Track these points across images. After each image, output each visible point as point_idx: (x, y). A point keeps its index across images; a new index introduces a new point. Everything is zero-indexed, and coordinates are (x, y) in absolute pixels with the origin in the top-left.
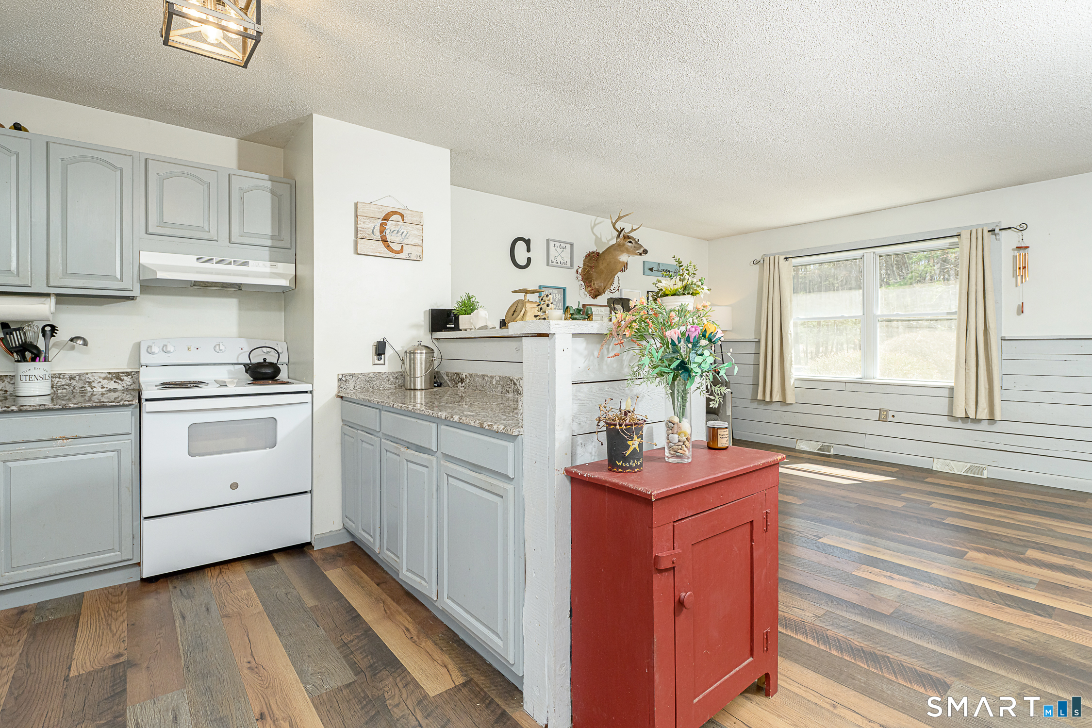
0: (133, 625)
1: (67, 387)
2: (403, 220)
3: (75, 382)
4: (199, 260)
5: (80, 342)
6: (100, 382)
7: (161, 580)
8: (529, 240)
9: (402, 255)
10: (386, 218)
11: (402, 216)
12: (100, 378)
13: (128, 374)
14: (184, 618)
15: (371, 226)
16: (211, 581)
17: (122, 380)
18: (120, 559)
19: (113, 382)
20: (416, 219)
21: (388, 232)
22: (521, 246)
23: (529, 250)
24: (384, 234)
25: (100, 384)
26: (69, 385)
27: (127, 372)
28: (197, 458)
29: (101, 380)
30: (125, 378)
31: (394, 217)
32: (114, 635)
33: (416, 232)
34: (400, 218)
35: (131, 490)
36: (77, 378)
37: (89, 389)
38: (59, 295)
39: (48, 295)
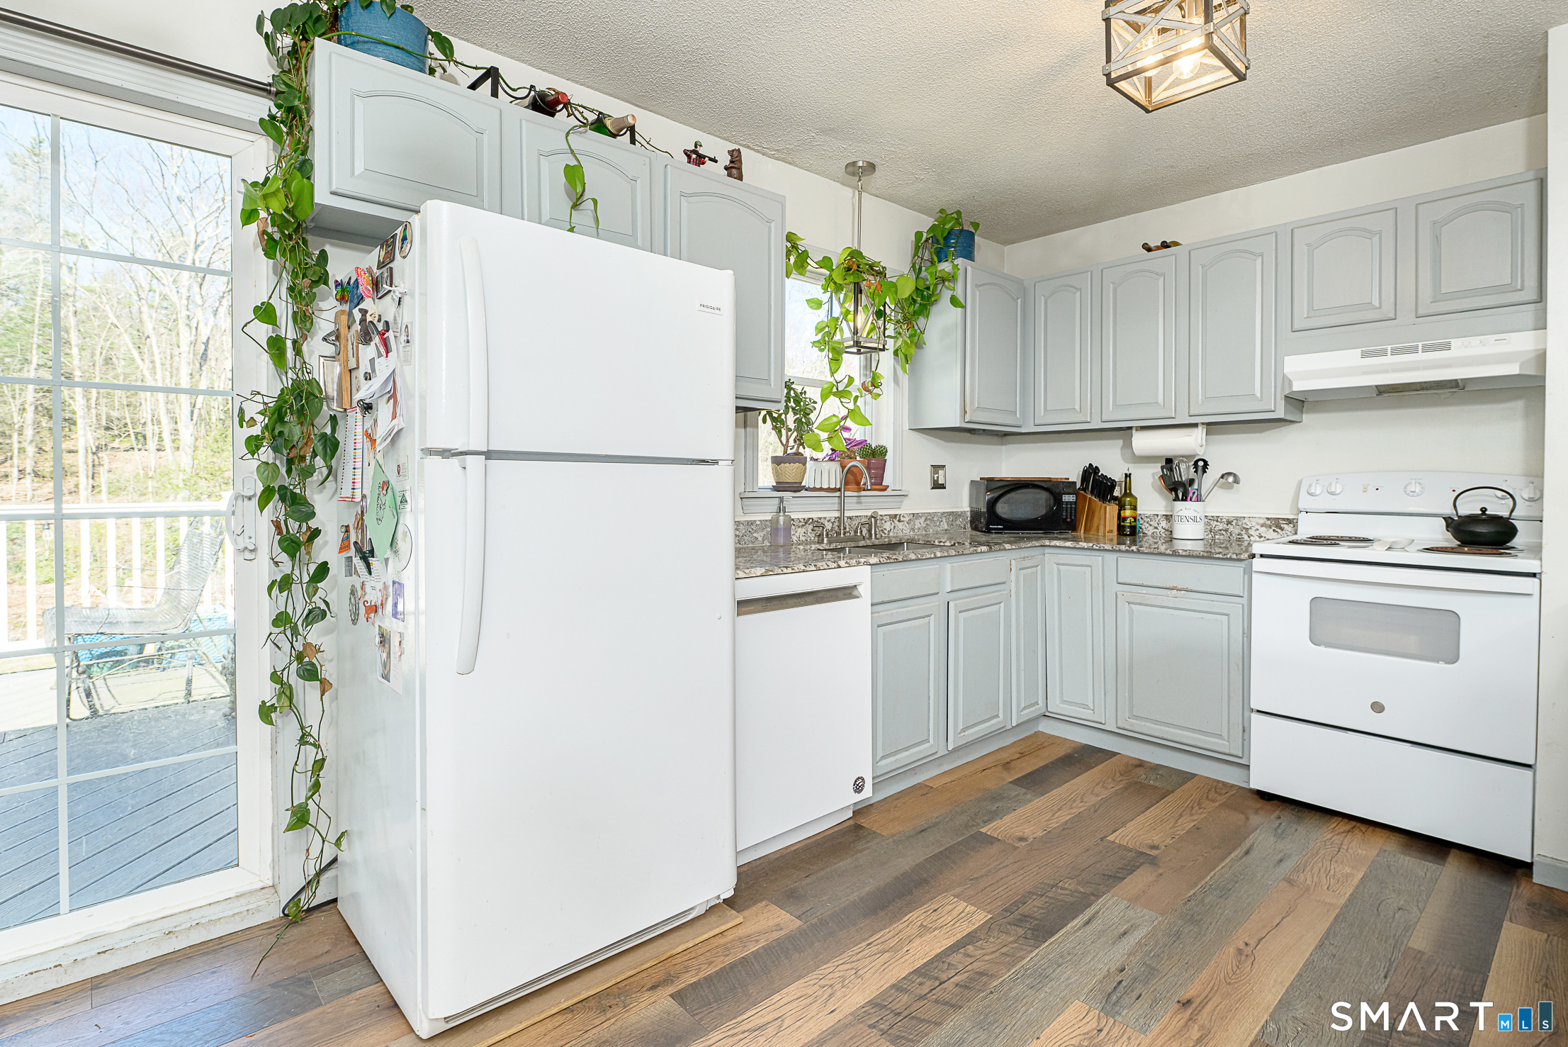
0: (1198, 829)
1: (1224, 533)
3: (1232, 527)
4: (1365, 355)
5: (1231, 479)
6: (1257, 530)
7: (1275, 802)
12: (1258, 524)
13: (1289, 521)
16: (1325, 834)
17: (1282, 529)
18: (1227, 751)
19: (1271, 530)
25: (1258, 532)
26: (1226, 530)
27: (1288, 519)
28: (1322, 648)
29: (1258, 527)
30: (1286, 526)
32: (1173, 827)
36: (1234, 523)
37: (1246, 537)
38: (1208, 424)
39: (1195, 425)
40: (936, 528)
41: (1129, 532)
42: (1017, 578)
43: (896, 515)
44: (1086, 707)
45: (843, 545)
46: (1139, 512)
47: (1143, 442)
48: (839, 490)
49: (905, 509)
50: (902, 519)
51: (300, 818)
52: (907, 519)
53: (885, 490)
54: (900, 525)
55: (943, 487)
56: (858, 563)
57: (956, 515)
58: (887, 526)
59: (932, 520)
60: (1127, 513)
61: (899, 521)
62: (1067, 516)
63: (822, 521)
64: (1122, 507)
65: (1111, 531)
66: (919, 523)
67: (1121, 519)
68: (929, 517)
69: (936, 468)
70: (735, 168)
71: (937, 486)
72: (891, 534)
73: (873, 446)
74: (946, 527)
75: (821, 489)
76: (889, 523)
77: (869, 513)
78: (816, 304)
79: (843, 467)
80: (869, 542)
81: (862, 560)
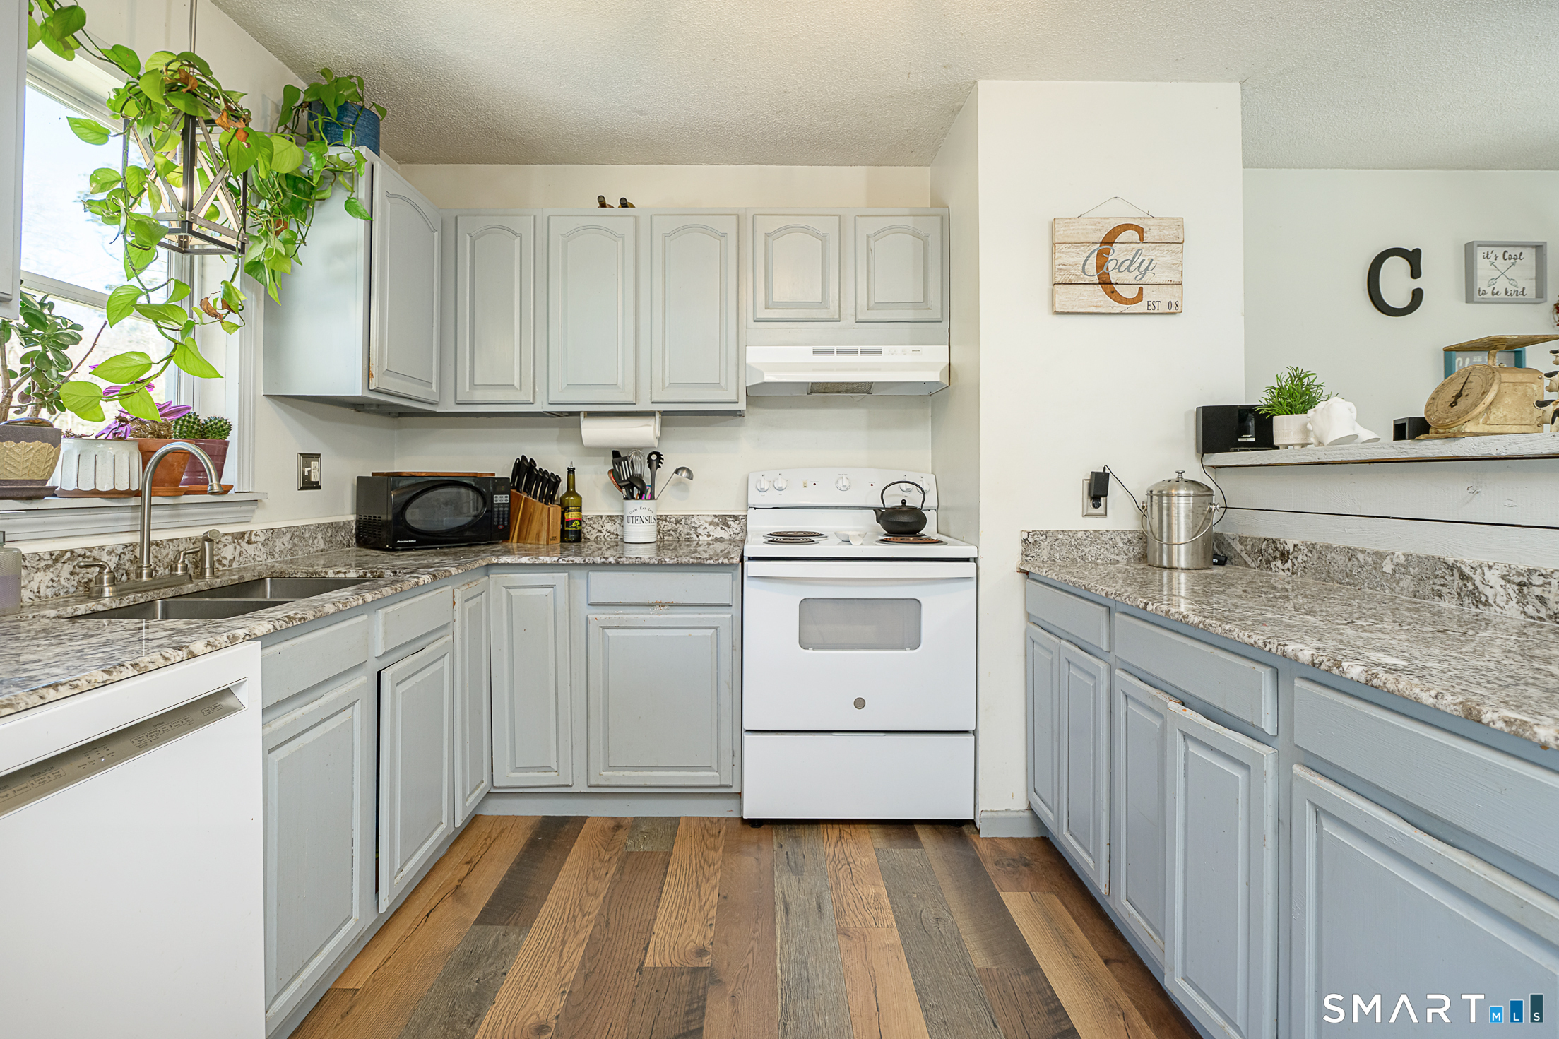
0: (725, 898)
1: (673, 533)
2: (1141, 239)
3: (681, 527)
4: (816, 352)
5: (685, 474)
6: (706, 528)
7: (766, 826)
8: (1417, 252)
9: (1140, 307)
10: (1109, 240)
11: (1140, 231)
12: (706, 522)
13: (735, 518)
14: (787, 911)
15: (1079, 259)
16: (827, 847)
17: (729, 527)
18: (717, 783)
19: (719, 528)
20: (1168, 234)
21: (1111, 265)
22: (1395, 270)
23: (1415, 273)
24: (1105, 269)
25: (706, 531)
26: (675, 530)
27: (734, 516)
28: (810, 651)
29: (707, 525)
30: (732, 523)
31: (1124, 236)
32: (702, 908)
33: (1168, 258)
34: (1136, 236)
35: (731, 687)
36: (683, 522)
37: (695, 537)
38: (663, 413)
39: (651, 414)
40: (306, 550)
41: (571, 536)
42: (462, 613)
43: (243, 534)
44: (547, 769)
45: (150, 595)
46: (583, 514)
47: (595, 432)
48: (138, 493)
49: (259, 523)
50: (253, 538)
52: (261, 539)
53: (226, 492)
54: (250, 549)
55: (316, 486)
56: (233, 640)
57: (335, 527)
58: (228, 552)
59: (301, 537)
60: (570, 516)
61: (249, 542)
62: (498, 521)
63: (95, 553)
64: (565, 509)
65: (554, 538)
66: (282, 544)
67: (565, 522)
68: (297, 534)
69: (307, 458)
71: (308, 484)
72: (235, 565)
73: (203, 418)
74: (322, 546)
75: (95, 493)
76: (231, 547)
77: (199, 532)
79: (146, 454)
81: (241, 633)
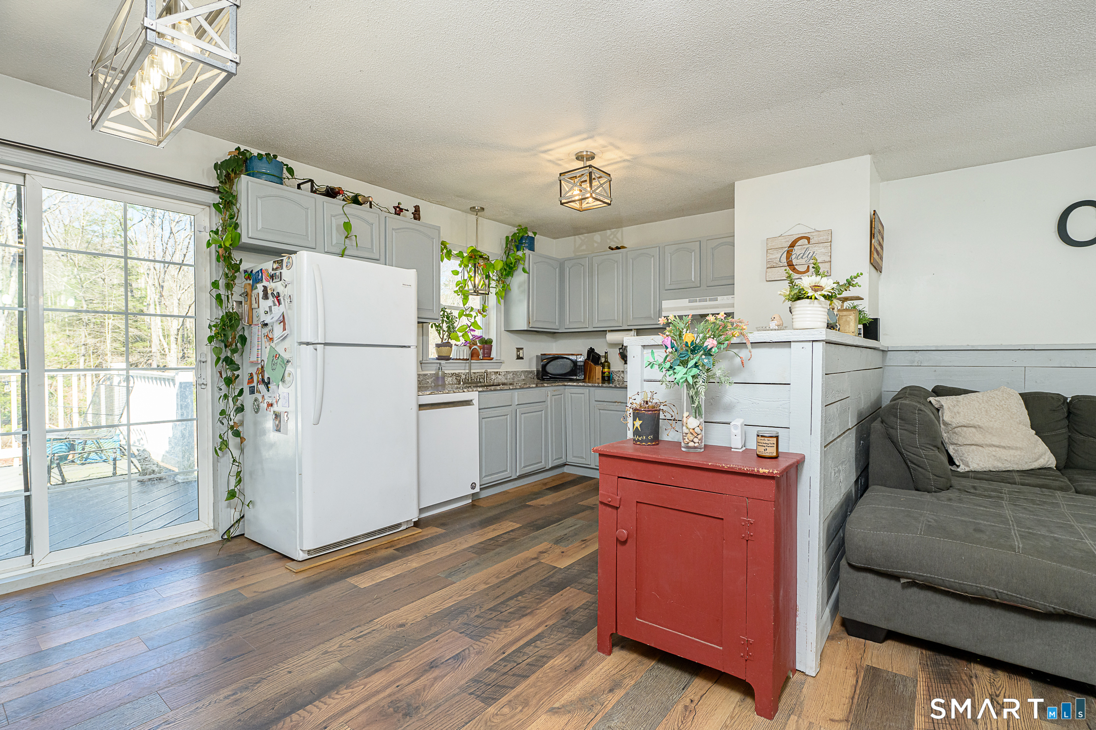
2: (809, 243)
4: (690, 301)
10: (792, 245)
11: (808, 239)
15: (779, 256)
20: (823, 238)
21: (793, 257)
24: (790, 259)
31: (800, 243)
33: (823, 250)
34: (806, 241)
38: (637, 329)
39: (631, 330)
40: (518, 379)
41: (607, 379)
42: (551, 400)
43: (497, 372)
44: (582, 458)
45: (470, 385)
46: (612, 369)
47: (611, 337)
48: (468, 359)
49: (503, 369)
50: (501, 374)
51: (232, 495)
52: (503, 374)
53: (492, 360)
54: (500, 377)
55: (522, 358)
56: (473, 391)
57: (531, 372)
58: (493, 377)
59: (516, 375)
60: (606, 370)
61: (499, 374)
62: (579, 372)
63: (460, 374)
64: (603, 368)
65: (598, 379)
66: (510, 376)
67: (603, 373)
68: (515, 373)
69: (519, 349)
70: (417, 215)
71: (519, 358)
72: (495, 381)
73: (486, 339)
74: (524, 378)
75: (460, 359)
76: (494, 376)
77: (483, 371)
78: (456, 273)
79: (470, 348)
80: (483, 384)
81: (475, 389)
